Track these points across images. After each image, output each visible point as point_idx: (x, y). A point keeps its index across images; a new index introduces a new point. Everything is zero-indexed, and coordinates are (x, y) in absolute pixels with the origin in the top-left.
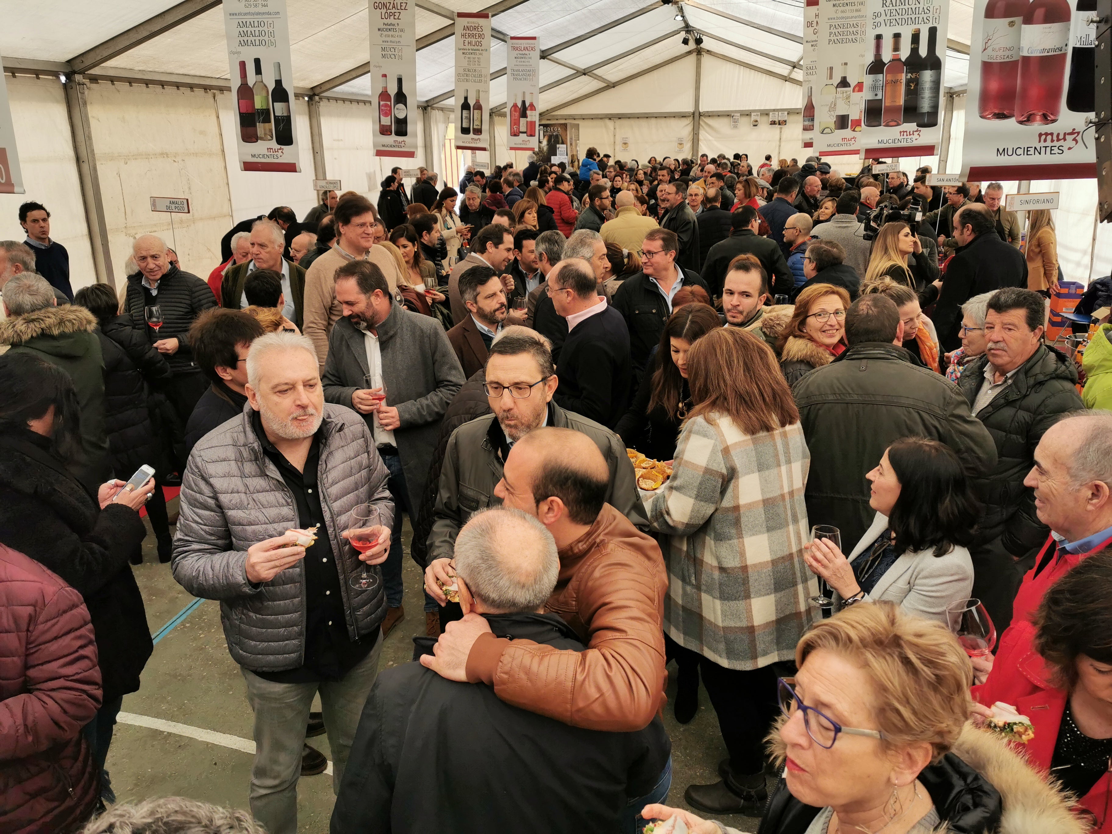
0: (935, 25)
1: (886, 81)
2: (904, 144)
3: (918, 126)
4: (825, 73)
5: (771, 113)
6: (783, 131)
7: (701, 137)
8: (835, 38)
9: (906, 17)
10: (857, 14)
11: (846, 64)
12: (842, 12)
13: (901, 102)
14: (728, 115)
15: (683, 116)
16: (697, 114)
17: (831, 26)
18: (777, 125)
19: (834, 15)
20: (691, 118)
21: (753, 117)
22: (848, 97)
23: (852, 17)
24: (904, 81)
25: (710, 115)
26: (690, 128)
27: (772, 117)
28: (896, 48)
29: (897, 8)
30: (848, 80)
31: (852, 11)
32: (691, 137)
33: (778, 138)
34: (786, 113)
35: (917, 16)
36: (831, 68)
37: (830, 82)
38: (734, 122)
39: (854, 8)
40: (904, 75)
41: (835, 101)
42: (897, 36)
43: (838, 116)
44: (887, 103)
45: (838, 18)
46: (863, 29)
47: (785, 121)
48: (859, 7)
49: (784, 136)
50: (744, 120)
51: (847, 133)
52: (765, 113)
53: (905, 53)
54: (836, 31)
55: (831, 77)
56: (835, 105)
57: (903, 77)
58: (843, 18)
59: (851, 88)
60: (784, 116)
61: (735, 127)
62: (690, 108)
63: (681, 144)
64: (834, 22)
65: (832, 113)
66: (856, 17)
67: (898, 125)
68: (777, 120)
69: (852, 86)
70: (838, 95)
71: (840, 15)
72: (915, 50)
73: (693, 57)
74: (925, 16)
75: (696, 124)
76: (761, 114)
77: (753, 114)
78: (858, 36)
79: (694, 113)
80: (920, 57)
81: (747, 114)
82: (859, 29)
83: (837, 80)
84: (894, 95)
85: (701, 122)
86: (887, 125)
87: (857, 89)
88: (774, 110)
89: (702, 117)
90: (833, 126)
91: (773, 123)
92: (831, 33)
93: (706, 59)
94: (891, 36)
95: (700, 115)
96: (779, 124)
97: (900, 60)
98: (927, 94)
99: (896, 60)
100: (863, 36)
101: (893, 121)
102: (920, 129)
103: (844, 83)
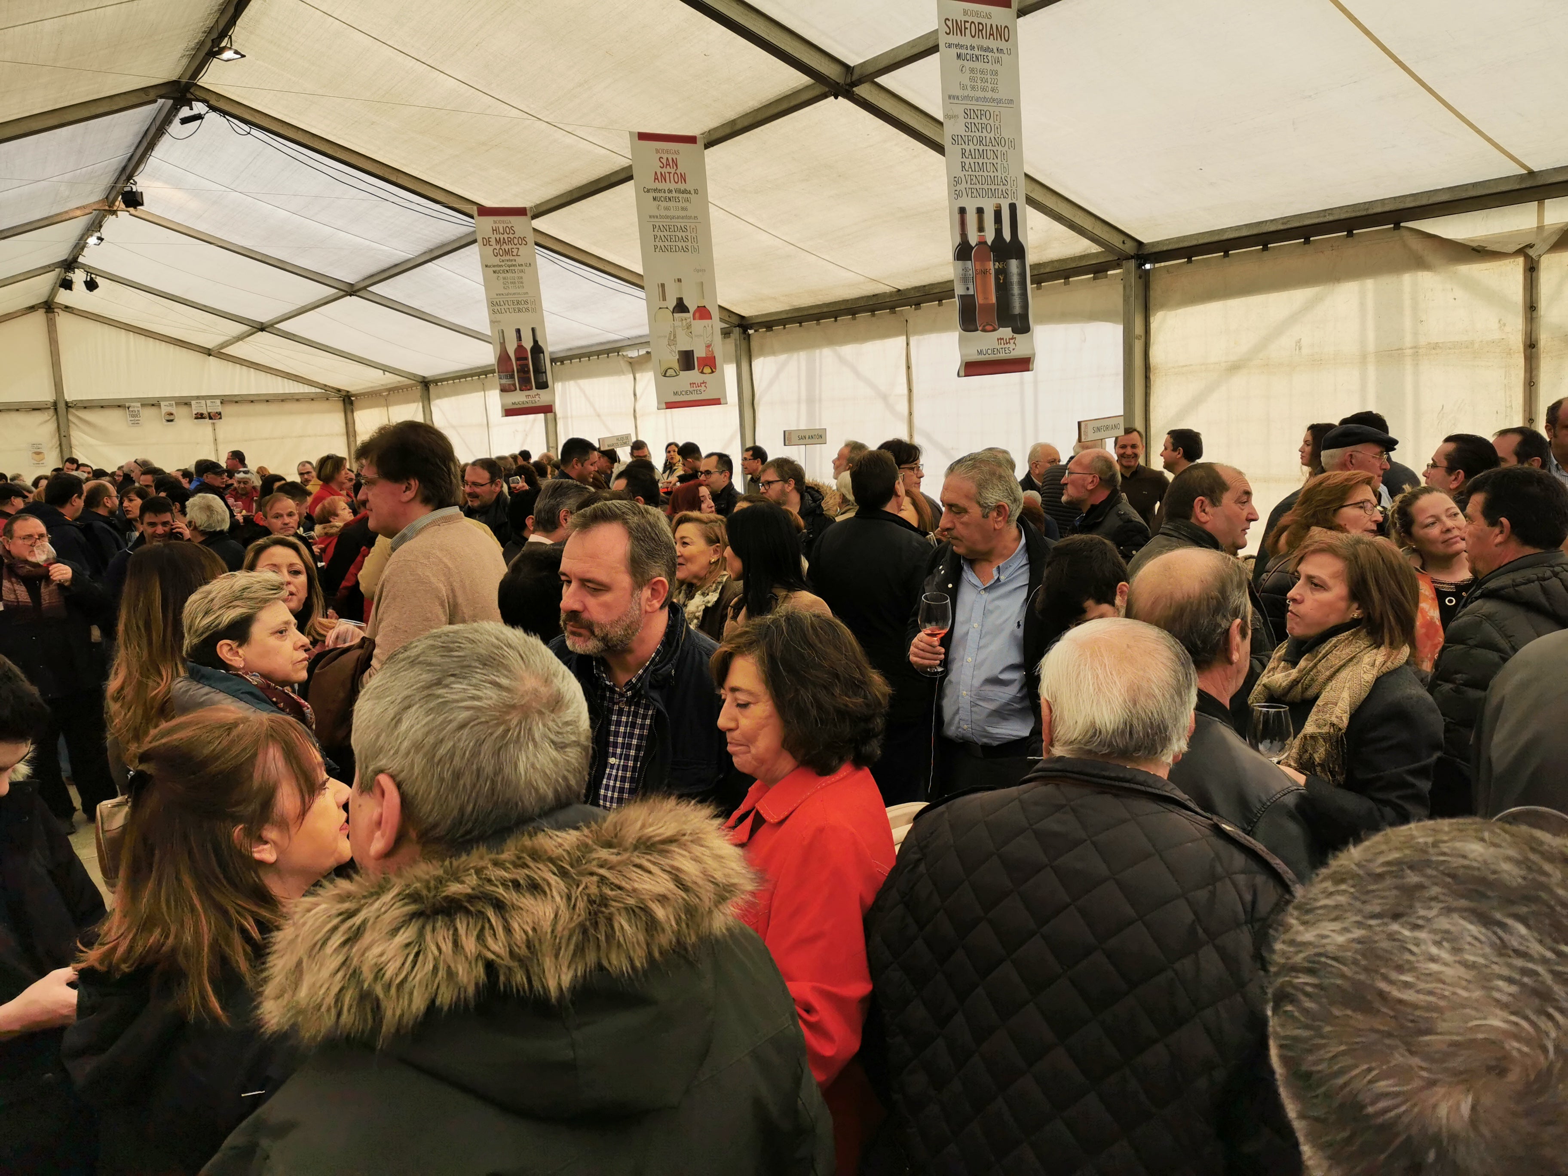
0: (1014, 201)
1: (976, 270)
2: (1002, 356)
3: (1014, 331)
4: (657, 291)
5: (193, 403)
6: (217, 427)
7: (74, 441)
8: (662, 244)
9: (986, 187)
10: (683, 213)
11: (679, 280)
12: (667, 209)
13: (994, 300)
14: (119, 405)
15: (36, 408)
16: (61, 406)
17: (654, 227)
18: (207, 420)
19: (657, 213)
20: (51, 412)
21: (165, 408)
22: (689, 326)
23: (678, 217)
24: (993, 272)
25: (87, 406)
26: (51, 426)
27: (196, 408)
28: (981, 229)
29: (977, 174)
30: (686, 302)
31: (677, 208)
32: (55, 441)
33: (212, 439)
34: (218, 402)
35: (996, 187)
36: (663, 285)
37: (664, 304)
38: (133, 416)
39: (680, 205)
40: (991, 263)
41: (675, 331)
42: (980, 211)
43: (679, 352)
44: (980, 300)
45: (661, 217)
46: (694, 235)
47: (220, 414)
48: (685, 205)
49: (220, 436)
50: (147, 413)
51: (694, 375)
52: (185, 402)
53: (990, 236)
54: (662, 234)
55: (664, 299)
56: (675, 337)
57: (992, 266)
58: (667, 217)
59: (690, 315)
60: (216, 407)
61: (136, 423)
62: (47, 396)
63: (38, 453)
64: (659, 222)
65: (673, 347)
66: (683, 218)
67: (994, 330)
68: (205, 412)
69: (692, 310)
70: (677, 323)
71: (664, 213)
72: (999, 232)
73: (40, 316)
74: (1004, 188)
75: (62, 420)
76: (177, 404)
77: (162, 404)
78: (689, 244)
79: (55, 404)
80: (1004, 240)
81: (154, 404)
82: (688, 233)
83: (672, 303)
84: (985, 291)
85: (71, 417)
86: (984, 330)
87: (697, 315)
88: (198, 398)
89: (70, 409)
90: (676, 366)
91: (200, 416)
92: (655, 237)
93: (63, 320)
94: (975, 211)
95: (68, 405)
96: (211, 418)
97: (985, 243)
98: (1016, 290)
99: (982, 243)
100: (694, 244)
101: (988, 324)
102: (1015, 335)
103: (681, 307)
